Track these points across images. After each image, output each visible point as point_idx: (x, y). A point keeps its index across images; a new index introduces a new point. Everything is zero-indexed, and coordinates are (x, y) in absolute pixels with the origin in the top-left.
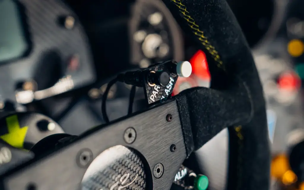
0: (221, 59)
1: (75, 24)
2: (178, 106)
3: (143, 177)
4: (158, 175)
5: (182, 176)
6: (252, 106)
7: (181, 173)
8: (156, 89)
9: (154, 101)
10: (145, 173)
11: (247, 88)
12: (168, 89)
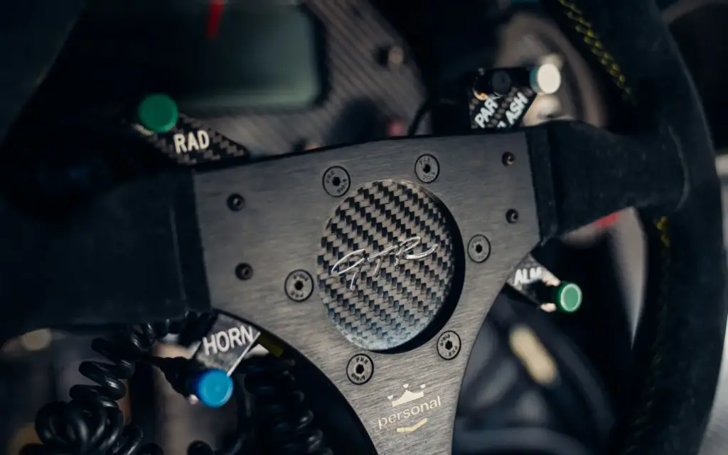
0: (627, 83)
1: (405, 62)
2: (529, 143)
3: (448, 246)
4: (478, 256)
5: (531, 280)
6: (686, 174)
7: (529, 274)
8: (490, 107)
9: (482, 126)
10: (452, 241)
11: (676, 139)
12: (514, 113)
